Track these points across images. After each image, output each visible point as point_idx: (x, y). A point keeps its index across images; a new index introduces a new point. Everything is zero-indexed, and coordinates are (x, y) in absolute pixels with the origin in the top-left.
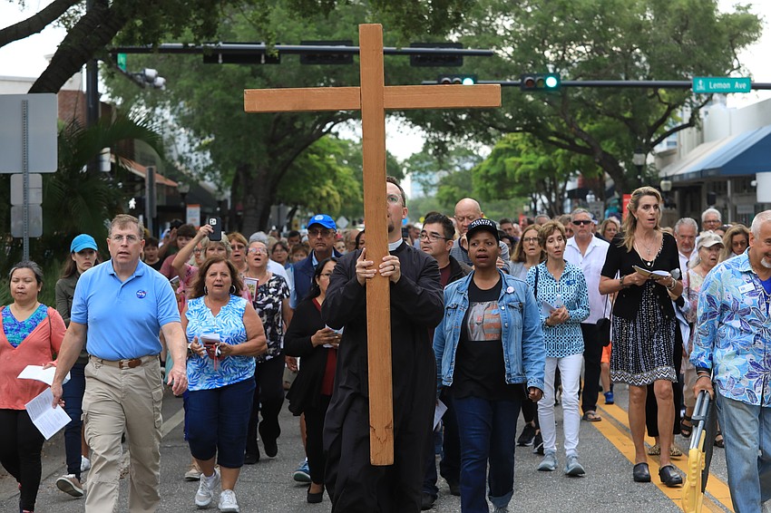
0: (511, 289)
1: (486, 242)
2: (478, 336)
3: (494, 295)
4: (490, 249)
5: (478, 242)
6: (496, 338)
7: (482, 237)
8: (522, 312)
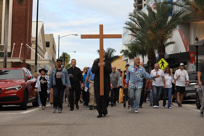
0: (63, 70)
1: (60, 62)
2: (58, 77)
3: (61, 71)
4: (61, 64)
5: (59, 62)
6: (60, 78)
7: (59, 61)
8: (65, 74)
